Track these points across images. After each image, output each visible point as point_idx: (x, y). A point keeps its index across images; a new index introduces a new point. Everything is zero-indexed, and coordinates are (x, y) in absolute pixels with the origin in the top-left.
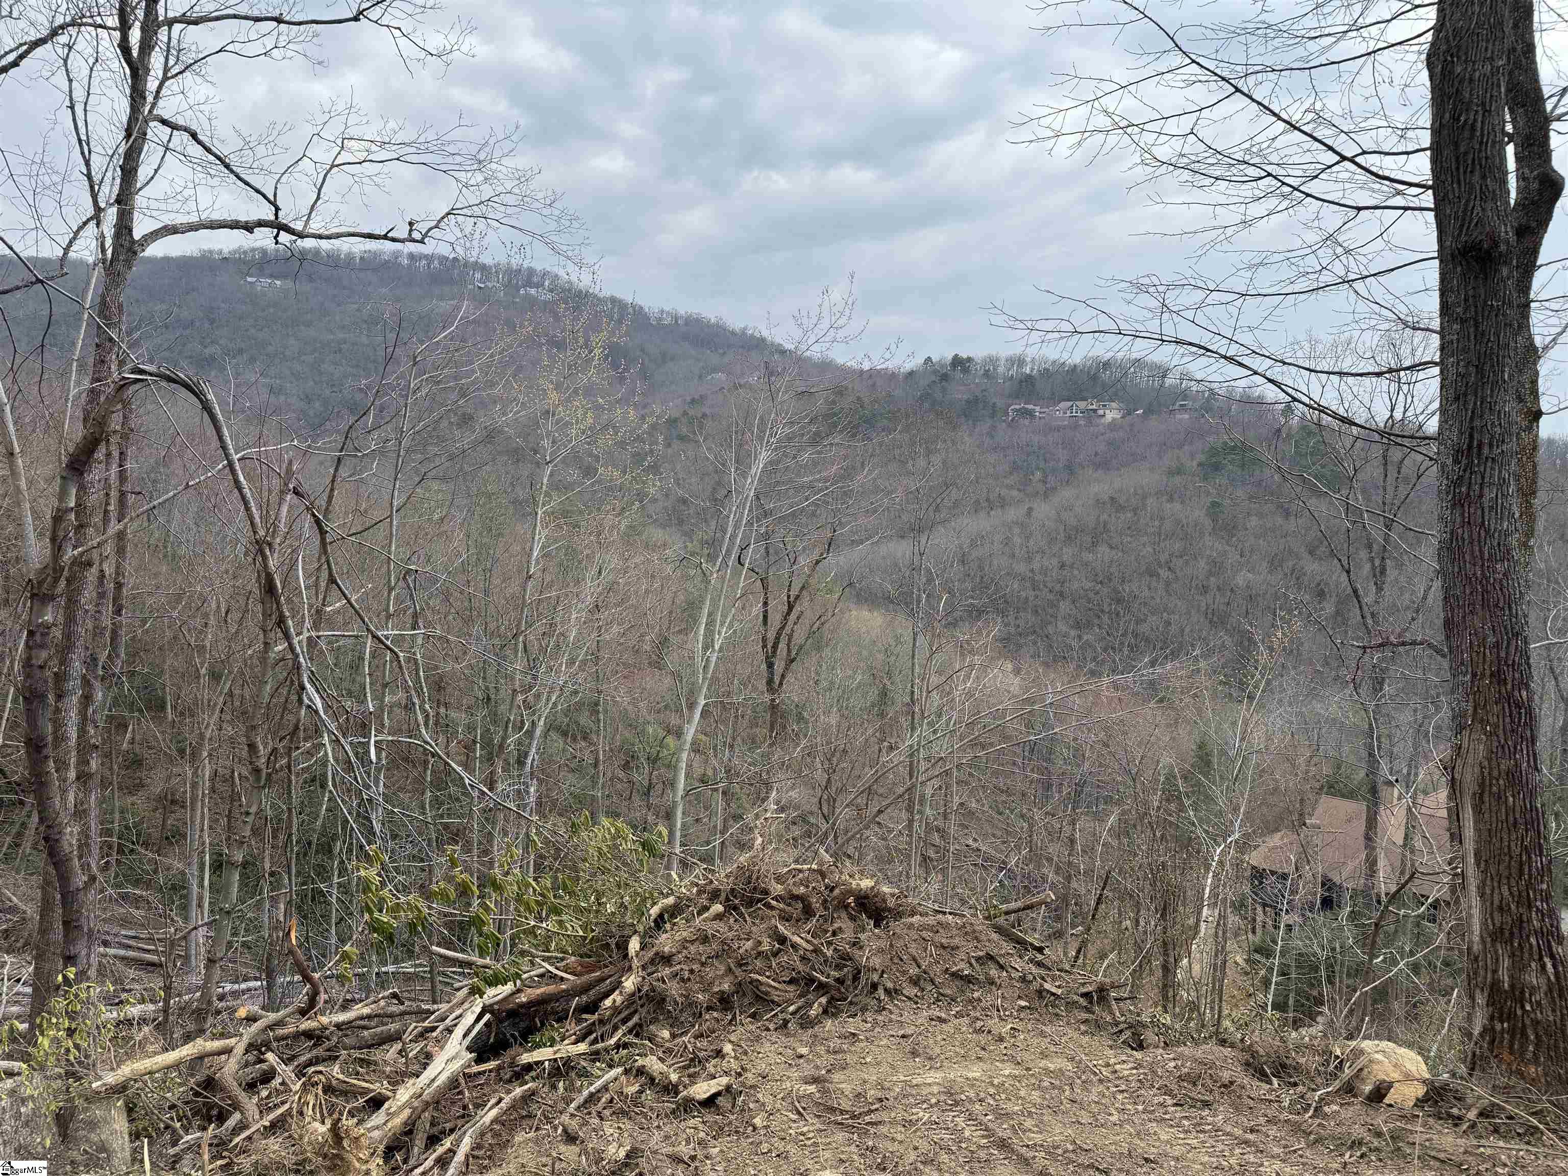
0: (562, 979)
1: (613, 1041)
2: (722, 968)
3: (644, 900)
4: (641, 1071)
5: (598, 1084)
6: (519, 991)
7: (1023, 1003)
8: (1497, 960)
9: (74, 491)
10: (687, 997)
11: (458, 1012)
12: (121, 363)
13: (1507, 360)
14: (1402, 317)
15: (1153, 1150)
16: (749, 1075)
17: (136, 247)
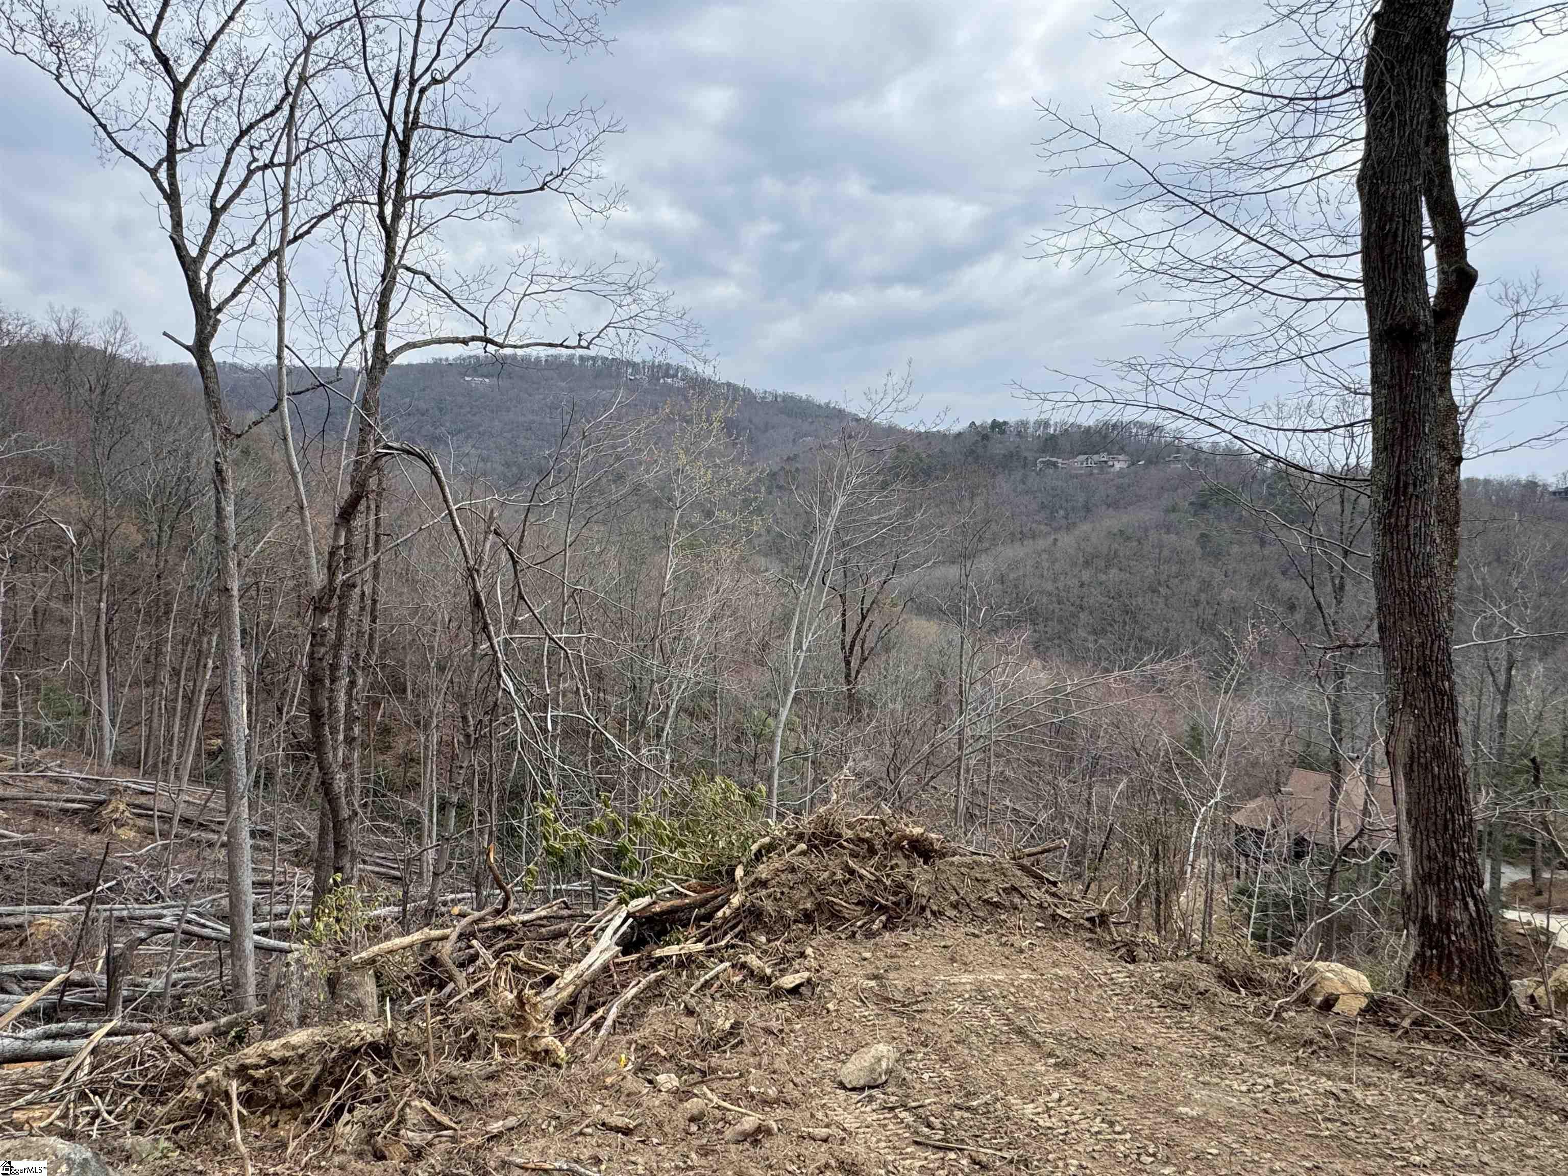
0: (686, 895)
1: (723, 943)
2: (806, 891)
3: (747, 839)
4: (744, 966)
5: (712, 973)
6: (654, 903)
7: (1040, 924)
8: (1427, 899)
9: (343, 534)
10: (779, 912)
11: (609, 917)
12: (377, 442)
13: (1427, 417)
14: (1346, 384)
15: (1140, 1040)
16: (825, 971)
17: (388, 359)
